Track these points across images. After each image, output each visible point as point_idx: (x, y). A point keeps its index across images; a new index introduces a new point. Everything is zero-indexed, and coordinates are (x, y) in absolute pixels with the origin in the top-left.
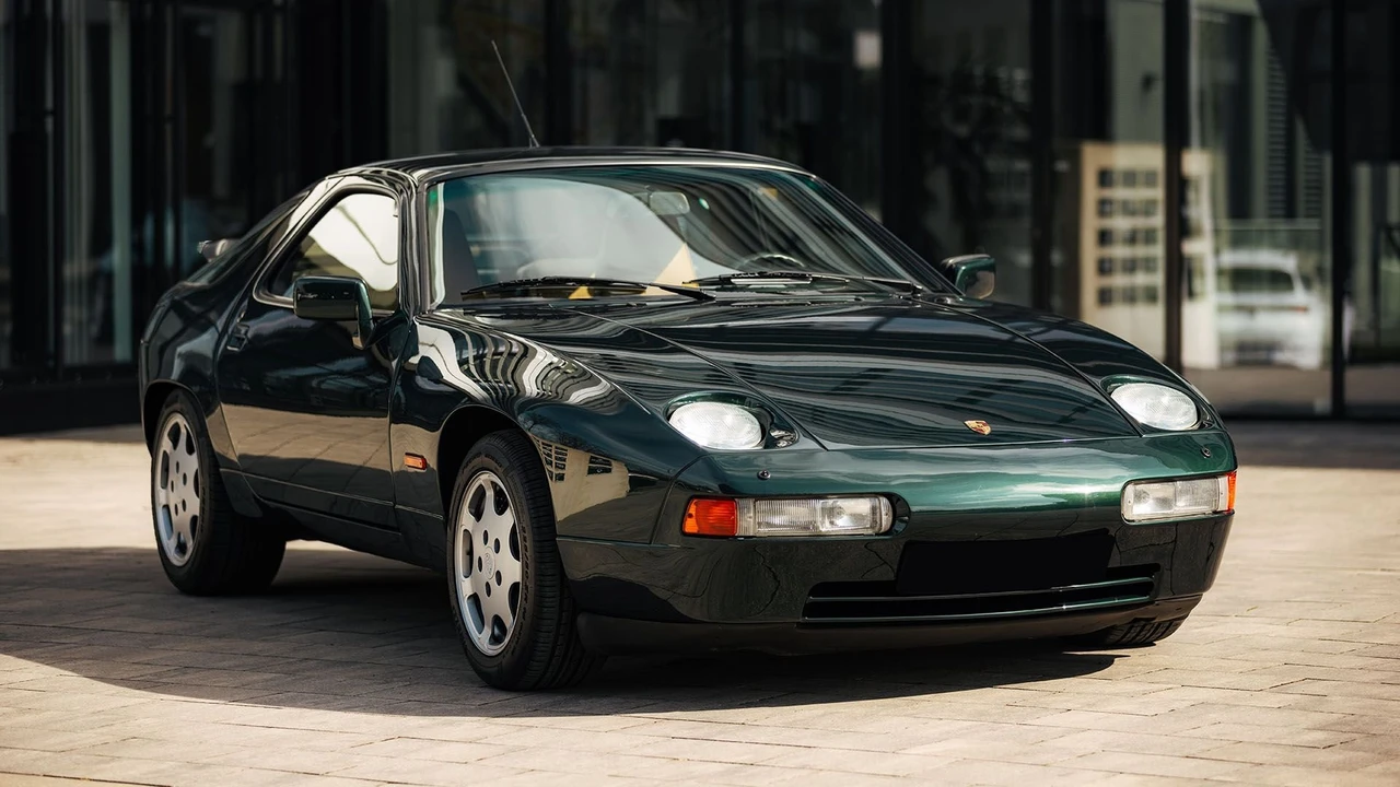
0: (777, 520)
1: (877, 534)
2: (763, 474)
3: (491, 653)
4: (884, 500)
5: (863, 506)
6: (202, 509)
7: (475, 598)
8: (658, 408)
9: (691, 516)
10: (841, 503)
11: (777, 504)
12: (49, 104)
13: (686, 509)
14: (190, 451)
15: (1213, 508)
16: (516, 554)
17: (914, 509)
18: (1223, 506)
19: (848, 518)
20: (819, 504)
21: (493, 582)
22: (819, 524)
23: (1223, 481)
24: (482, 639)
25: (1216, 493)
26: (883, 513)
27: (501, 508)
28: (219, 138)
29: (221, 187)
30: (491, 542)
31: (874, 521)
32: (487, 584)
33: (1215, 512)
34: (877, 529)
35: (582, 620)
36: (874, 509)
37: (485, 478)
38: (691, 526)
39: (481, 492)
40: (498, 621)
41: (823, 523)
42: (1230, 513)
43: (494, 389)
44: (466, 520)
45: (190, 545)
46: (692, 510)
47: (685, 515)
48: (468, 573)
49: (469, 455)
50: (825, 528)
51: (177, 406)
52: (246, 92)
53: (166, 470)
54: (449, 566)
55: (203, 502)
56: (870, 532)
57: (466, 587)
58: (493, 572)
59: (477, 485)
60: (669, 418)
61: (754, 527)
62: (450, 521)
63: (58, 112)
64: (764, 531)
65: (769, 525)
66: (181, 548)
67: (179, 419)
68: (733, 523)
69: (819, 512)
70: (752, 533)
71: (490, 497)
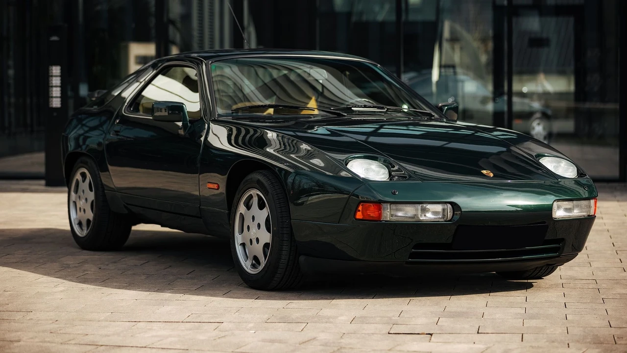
0: (400, 214)
1: (445, 221)
2: (394, 192)
3: (252, 273)
4: (449, 206)
5: (439, 208)
7: (243, 244)
9: (359, 211)
10: (429, 206)
11: (400, 206)
13: (358, 206)
15: (588, 214)
16: (268, 230)
17: (463, 210)
18: (592, 213)
19: (432, 213)
20: (419, 207)
21: (254, 241)
22: (419, 216)
23: (592, 201)
24: (246, 265)
25: (590, 207)
26: (449, 211)
27: (261, 206)
30: (256, 222)
31: (444, 215)
32: (251, 241)
33: (589, 216)
34: (445, 219)
35: (302, 258)
36: (444, 210)
37: (253, 192)
38: (359, 215)
40: (256, 258)
41: (421, 216)
42: (595, 215)
44: (242, 209)
46: (360, 208)
47: (357, 210)
48: (242, 231)
49: (245, 181)
50: (422, 218)
54: (231, 229)
56: (442, 220)
57: (239, 239)
58: (255, 237)
59: (248, 194)
60: (347, 165)
61: (390, 217)
62: (233, 208)
64: (394, 219)
65: (396, 216)
68: (380, 215)
69: (419, 211)
70: (388, 219)
71: (255, 201)
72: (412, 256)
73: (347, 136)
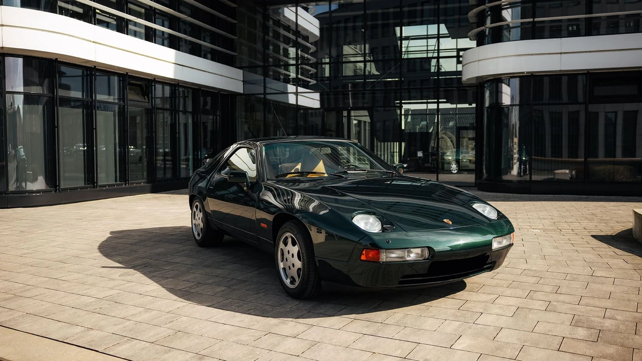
0: (393, 255)
1: (424, 260)
2: (388, 240)
3: (291, 287)
4: (426, 249)
5: (419, 251)
6: (203, 227)
7: (284, 269)
8: (347, 215)
9: (363, 254)
10: (412, 250)
11: (393, 251)
12: (177, 131)
13: (362, 251)
14: (200, 212)
16: (300, 259)
17: (436, 251)
19: (413, 255)
20: (406, 251)
21: (291, 267)
22: (406, 257)
24: (287, 282)
26: (426, 253)
27: (294, 244)
28: (208, 139)
29: (209, 146)
30: (291, 254)
31: (423, 255)
32: (289, 267)
34: (424, 258)
35: (323, 283)
36: (422, 252)
37: (288, 234)
38: (363, 258)
39: (286, 238)
40: (292, 277)
42: (513, 244)
43: (286, 205)
44: (282, 245)
45: (201, 235)
46: (364, 252)
47: (361, 254)
48: (282, 260)
49: (283, 227)
50: (408, 258)
51: (197, 200)
52: (212, 132)
53: (195, 215)
54: (276, 258)
55: (204, 225)
56: (421, 259)
57: (281, 265)
58: (291, 264)
59: (285, 236)
60: (352, 219)
62: (276, 245)
63: (179, 133)
64: (389, 260)
65: (390, 258)
66: (199, 235)
67: (198, 203)
68: (379, 258)
69: (406, 254)
70: (384, 260)
71: (290, 240)
72: (401, 283)
73: (350, 196)
